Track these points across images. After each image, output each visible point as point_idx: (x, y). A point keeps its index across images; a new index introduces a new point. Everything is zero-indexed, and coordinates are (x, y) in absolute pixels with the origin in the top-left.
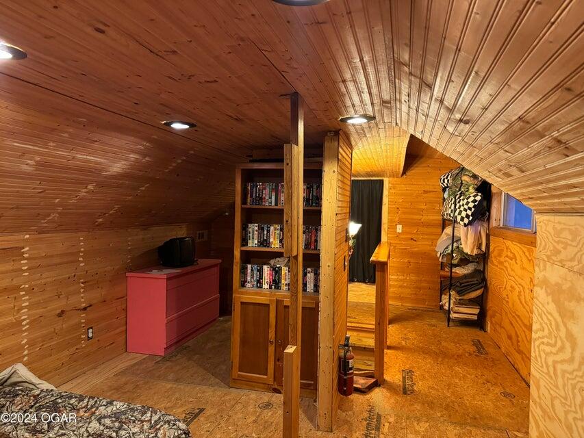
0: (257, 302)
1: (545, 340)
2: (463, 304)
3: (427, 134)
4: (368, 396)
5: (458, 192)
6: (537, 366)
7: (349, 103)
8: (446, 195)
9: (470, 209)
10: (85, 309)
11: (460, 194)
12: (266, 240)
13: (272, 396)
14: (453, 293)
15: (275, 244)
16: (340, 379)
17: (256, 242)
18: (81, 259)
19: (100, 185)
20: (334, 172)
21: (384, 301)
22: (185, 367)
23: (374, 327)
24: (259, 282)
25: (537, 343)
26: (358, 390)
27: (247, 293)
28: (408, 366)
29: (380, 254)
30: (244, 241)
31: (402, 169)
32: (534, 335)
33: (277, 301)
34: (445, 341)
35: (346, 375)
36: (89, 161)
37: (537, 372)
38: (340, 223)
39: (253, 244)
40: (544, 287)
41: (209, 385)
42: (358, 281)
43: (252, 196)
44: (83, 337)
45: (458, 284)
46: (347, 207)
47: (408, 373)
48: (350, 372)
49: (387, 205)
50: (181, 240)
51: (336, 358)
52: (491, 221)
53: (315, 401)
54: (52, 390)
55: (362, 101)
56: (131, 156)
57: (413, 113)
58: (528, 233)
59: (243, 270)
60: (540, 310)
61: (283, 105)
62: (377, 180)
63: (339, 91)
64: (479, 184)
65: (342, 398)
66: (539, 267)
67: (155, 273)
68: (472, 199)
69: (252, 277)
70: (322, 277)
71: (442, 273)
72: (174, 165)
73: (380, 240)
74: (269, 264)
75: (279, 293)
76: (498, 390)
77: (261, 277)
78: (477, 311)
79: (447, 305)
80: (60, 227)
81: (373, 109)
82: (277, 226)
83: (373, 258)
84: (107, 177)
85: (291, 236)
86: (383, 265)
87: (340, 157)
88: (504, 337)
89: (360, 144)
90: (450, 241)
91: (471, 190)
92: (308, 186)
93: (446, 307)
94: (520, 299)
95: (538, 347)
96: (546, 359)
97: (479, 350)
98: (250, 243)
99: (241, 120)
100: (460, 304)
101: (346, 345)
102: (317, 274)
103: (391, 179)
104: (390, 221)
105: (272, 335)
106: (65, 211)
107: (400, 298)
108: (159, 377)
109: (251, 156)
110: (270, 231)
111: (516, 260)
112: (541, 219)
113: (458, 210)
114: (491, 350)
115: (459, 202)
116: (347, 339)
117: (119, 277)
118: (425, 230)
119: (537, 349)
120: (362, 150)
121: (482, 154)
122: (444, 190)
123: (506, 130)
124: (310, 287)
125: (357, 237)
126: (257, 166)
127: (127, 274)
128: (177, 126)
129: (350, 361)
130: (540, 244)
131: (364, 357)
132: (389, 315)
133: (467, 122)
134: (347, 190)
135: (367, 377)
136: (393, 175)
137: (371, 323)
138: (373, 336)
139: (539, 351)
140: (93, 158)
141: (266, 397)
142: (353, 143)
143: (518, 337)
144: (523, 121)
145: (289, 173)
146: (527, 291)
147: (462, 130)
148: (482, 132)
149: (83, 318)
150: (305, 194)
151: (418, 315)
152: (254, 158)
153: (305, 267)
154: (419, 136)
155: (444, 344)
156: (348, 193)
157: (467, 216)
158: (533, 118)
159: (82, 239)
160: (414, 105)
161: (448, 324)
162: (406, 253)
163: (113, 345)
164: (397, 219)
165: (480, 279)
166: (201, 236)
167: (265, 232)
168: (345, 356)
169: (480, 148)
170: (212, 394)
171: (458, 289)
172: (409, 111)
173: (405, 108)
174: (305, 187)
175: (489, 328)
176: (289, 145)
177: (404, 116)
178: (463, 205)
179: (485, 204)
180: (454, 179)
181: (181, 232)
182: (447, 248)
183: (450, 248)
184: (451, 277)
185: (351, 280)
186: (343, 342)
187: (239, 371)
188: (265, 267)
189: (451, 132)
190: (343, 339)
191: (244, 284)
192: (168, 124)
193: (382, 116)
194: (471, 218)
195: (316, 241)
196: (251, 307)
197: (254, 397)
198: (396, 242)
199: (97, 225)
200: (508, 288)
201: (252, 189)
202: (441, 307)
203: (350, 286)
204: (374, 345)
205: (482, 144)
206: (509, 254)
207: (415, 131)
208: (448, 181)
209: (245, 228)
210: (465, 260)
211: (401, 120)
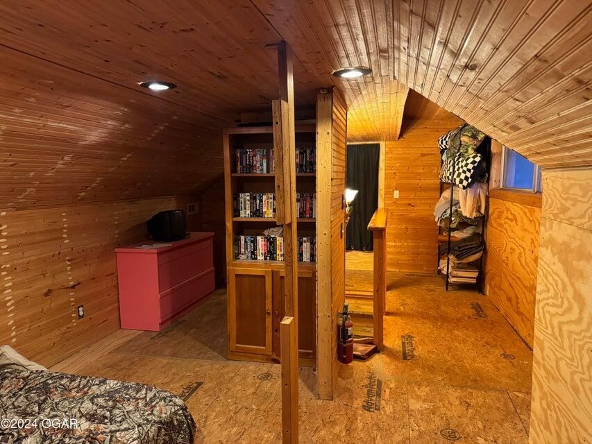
0: (253, 274)
1: (550, 301)
2: (461, 268)
3: (428, 87)
4: (368, 363)
5: (457, 153)
6: (543, 328)
7: (342, 53)
8: (444, 158)
9: (469, 170)
10: (73, 287)
11: (459, 155)
12: (259, 210)
13: (271, 367)
14: (451, 257)
15: (268, 214)
16: (339, 347)
17: (248, 212)
18: (65, 236)
19: (78, 156)
20: (328, 133)
21: (382, 268)
22: (181, 342)
23: (372, 294)
24: (254, 253)
25: (541, 304)
26: (358, 358)
27: (240, 265)
28: (407, 332)
29: (377, 221)
30: (236, 212)
31: (399, 131)
32: (538, 297)
33: (273, 272)
34: (444, 306)
35: (345, 343)
36: (63, 130)
37: (541, 334)
38: (336, 189)
39: (245, 214)
40: (550, 247)
41: (207, 359)
42: (356, 249)
43: (242, 164)
44: (73, 315)
45: (457, 248)
46: (342, 172)
47: (407, 339)
48: (350, 339)
49: (384, 170)
50: (171, 213)
51: (335, 326)
52: (490, 182)
53: (315, 370)
54: (42, 371)
55: (356, 50)
56: (109, 123)
57: (413, 62)
58: (529, 193)
59: (236, 242)
60: (545, 271)
61: (270, 58)
62: (373, 145)
63: (330, 38)
64: (478, 144)
65: (341, 366)
66: (545, 226)
67: (145, 248)
68: (471, 160)
69: (246, 248)
70: (318, 246)
71: (440, 237)
72: (157, 132)
73: (377, 207)
74: (263, 235)
75: (274, 264)
76: (498, 352)
77: (255, 248)
78: (475, 274)
79: (445, 269)
80: (39, 202)
81: (369, 60)
82: (269, 194)
83: (370, 225)
84: (85, 147)
85: (284, 202)
86: (381, 232)
87: (334, 117)
88: (503, 298)
89: (355, 104)
90: (449, 205)
91: (471, 151)
92: (302, 151)
93: (445, 272)
94: (520, 261)
95: (543, 308)
96: (551, 320)
97: (478, 313)
98: (242, 214)
99: (225, 77)
100: (458, 267)
101: (345, 313)
102: (313, 244)
103: (388, 143)
104: (387, 187)
105: (269, 306)
106: (43, 185)
107: (398, 265)
108: (155, 353)
109: (240, 121)
110: (262, 200)
111: (516, 221)
112: (548, 176)
113: (457, 173)
114: (489, 313)
115: (458, 164)
116: (346, 307)
117: (108, 252)
118: (423, 194)
119: (541, 311)
120: (357, 110)
121: (488, 106)
122: (442, 152)
123: (518, 73)
124: (306, 257)
125: (353, 204)
126: (245, 131)
127: (116, 250)
128: (156, 87)
129: (349, 329)
130: (547, 202)
131: (363, 325)
132: (387, 282)
133: (473, 68)
134: (341, 154)
135: (366, 344)
136: (390, 138)
137: (369, 290)
138: (372, 302)
139: (543, 312)
140: (65, 125)
141: (266, 367)
142: (348, 103)
143: (518, 298)
144: (540, 60)
145: (279, 133)
146: (528, 252)
147: (468, 79)
148: (490, 79)
149: (72, 297)
150: (298, 160)
151: (416, 281)
152: (242, 123)
153: (300, 236)
154: (418, 90)
155: (443, 308)
156: (343, 158)
157: (466, 178)
158: (552, 55)
159: (64, 214)
160: (413, 53)
161: (447, 289)
162: (403, 218)
163: (106, 323)
164: (394, 184)
165: (479, 242)
166: (192, 209)
167: (258, 202)
168: (344, 324)
169: (486, 99)
170: (209, 368)
171: (456, 253)
172: (408, 61)
173: (403, 57)
174: (298, 152)
175: (488, 291)
176: (277, 101)
177: (403, 67)
178: (462, 167)
179: (484, 165)
180: (452, 141)
181: (170, 205)
182: (445, 212)
183: (449, 212)
184: (449, 242)
185: (348, 249)
186: (341, 311)
187: (237, 344)
188: (259, 238)
189: (455, 82)
190: (342, 307)
191: (238, 256)
192: (146, 86)
193: (379, 68)
194: (470, 180)
195: (311, 209)
196: (247, 278)
197: (252, 369)
198: (393, 208)
199: (80, 200)
200: (508, 250)
201: (241, 157)
202: (439, 272)
203: (348, 254)
204: (372, 311)
205: (489, 93)
206: (510, 216)
207: (414, 84)
208: (446, 142)
209: (236, 198)
210: (464, 223)
211: (399, 71)
